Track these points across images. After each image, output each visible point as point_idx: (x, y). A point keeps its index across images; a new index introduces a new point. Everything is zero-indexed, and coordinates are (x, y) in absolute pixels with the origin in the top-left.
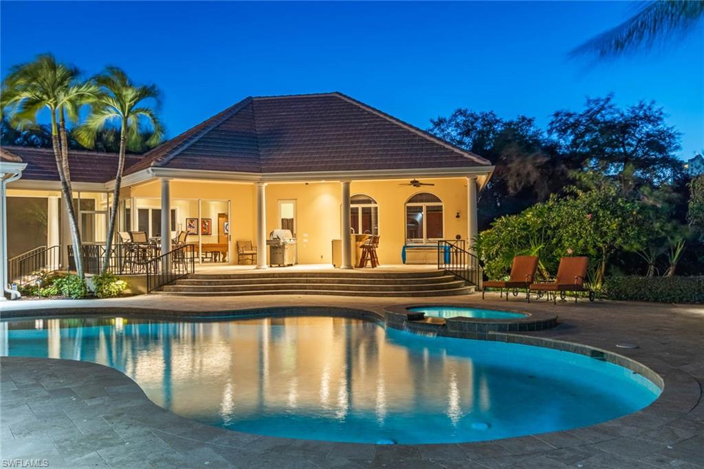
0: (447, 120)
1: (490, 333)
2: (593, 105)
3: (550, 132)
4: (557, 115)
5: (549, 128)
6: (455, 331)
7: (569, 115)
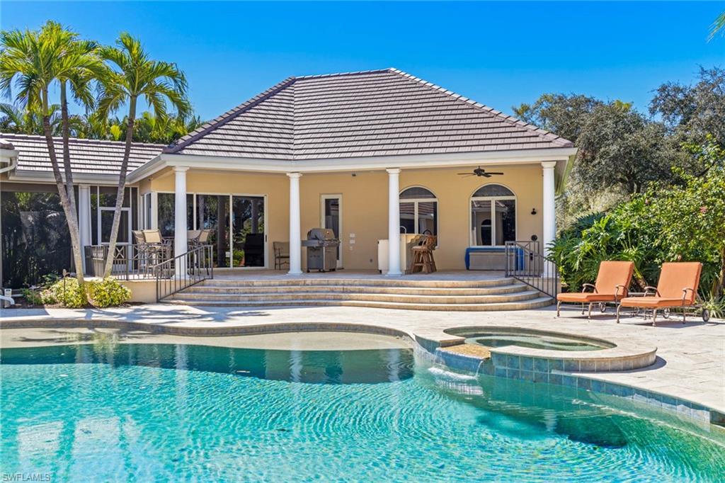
0: (531, 107)
1: (554, 372)
2: (708, 77)
3: (653, 112)
4: (663, 89)
5: (652, 106)
6: (503, 368)
7: (678, 90)
